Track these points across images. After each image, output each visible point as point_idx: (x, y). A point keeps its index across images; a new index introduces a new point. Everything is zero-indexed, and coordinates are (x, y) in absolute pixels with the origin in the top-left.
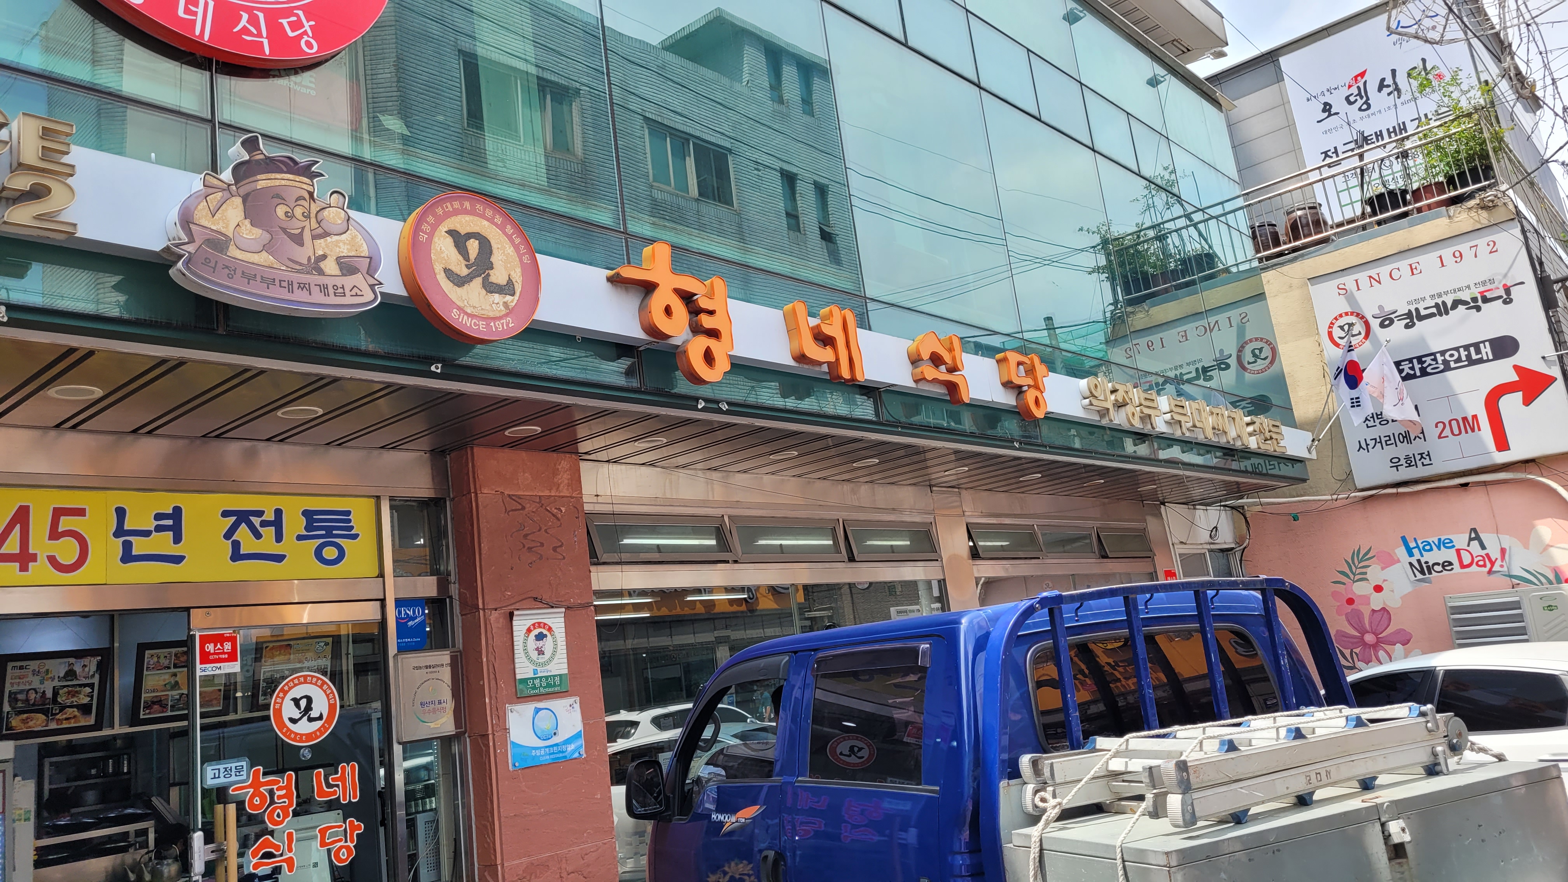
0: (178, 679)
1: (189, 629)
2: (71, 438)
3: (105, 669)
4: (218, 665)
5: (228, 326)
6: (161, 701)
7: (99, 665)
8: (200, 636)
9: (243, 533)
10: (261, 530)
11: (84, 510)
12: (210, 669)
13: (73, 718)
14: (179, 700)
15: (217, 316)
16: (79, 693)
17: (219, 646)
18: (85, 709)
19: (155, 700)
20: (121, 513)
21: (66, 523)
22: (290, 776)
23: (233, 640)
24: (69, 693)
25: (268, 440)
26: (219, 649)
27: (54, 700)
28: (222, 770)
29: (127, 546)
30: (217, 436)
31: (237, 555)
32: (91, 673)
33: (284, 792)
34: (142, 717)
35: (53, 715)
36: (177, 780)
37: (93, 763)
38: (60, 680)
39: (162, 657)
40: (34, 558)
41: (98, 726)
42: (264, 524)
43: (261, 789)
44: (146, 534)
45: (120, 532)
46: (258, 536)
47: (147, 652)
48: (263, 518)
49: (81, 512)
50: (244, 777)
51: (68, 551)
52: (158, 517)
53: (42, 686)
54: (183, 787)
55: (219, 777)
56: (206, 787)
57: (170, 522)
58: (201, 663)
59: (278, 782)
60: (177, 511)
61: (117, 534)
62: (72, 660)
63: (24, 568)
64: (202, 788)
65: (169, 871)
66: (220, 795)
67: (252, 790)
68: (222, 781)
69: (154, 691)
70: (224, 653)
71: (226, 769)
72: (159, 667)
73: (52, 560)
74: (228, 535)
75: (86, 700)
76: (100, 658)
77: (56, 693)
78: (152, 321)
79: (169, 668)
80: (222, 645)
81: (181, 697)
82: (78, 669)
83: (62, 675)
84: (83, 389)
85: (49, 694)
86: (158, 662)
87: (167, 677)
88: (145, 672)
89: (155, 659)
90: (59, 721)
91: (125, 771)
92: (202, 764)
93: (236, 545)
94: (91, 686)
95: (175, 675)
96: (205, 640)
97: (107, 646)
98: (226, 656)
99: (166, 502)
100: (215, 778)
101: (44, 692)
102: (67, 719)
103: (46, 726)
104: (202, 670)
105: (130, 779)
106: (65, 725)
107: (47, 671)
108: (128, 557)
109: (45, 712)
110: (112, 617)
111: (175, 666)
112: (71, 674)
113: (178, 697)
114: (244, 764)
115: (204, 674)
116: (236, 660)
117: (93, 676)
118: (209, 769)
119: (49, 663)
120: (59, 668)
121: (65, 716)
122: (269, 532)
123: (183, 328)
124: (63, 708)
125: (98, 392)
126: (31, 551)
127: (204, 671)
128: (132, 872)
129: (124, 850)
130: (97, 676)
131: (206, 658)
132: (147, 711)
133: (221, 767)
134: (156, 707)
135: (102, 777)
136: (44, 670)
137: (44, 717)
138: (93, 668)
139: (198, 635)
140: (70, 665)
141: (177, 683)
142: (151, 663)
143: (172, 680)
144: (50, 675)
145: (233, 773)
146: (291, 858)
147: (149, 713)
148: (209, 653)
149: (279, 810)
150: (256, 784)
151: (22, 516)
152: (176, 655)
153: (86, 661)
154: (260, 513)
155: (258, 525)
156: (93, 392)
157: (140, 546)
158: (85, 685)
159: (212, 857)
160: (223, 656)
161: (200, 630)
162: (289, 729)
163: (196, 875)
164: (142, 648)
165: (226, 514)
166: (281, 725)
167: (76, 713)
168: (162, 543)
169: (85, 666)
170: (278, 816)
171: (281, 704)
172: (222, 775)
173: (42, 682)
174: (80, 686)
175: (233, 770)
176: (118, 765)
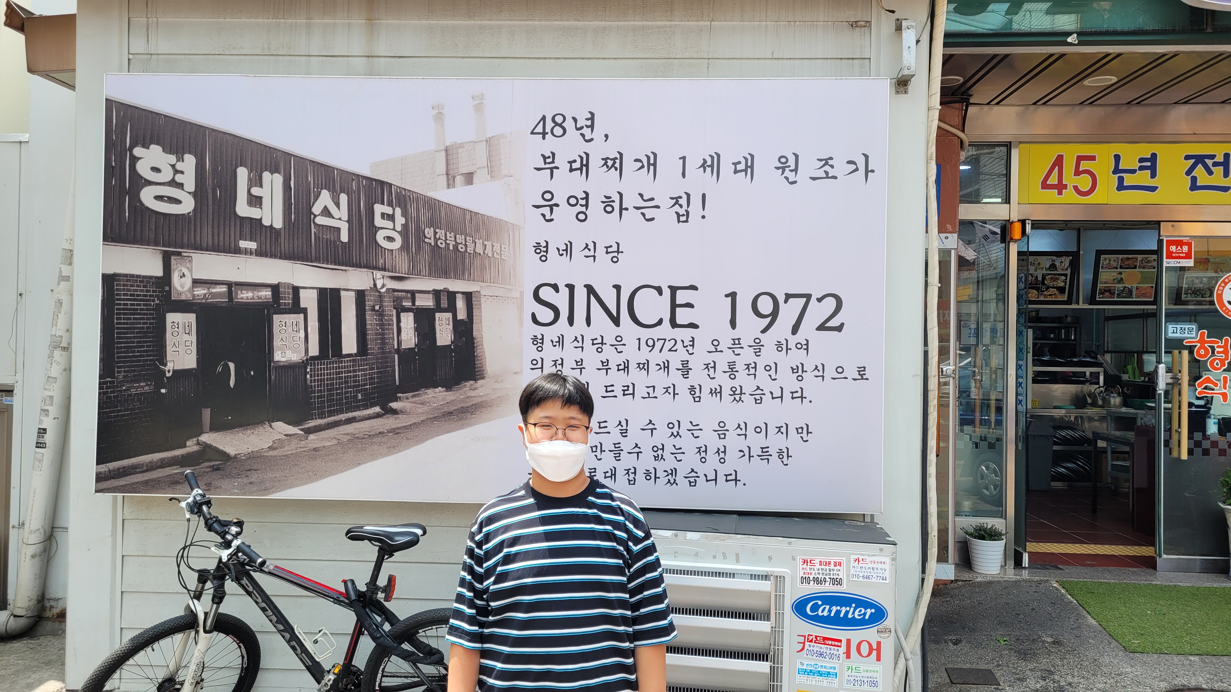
0: (1123, 276)
1: (1159, 235)
2: (1088, 110)
3: (1075, 266)
4: (1178, 260)
5: (1214, 25)
6: (1110, 290)
7: (1071, 263)
8: (1167, 240)
9: (1200, 171)
10: (1213, 168)
11: (1095, 156)
12: (1173, 263)
13: (1052, 294)
14: (1123, 291)
15: (1207, 19)
16: (1058, 279)
17: (1179, 248)
18: (1062, 290)
19: (1107, 289)
20: (1117, 158)
21: (1084, 165)
22: (1227, 341)
23: (1189, 245)
24: (1052, 278)
25: (1223, 102)
26: (1179, 250)
27: (1043, 283)
28: (1178, 329)
29: (1121, 180)
30: (1184, 103)
31: (1194, 187)
32: (1066, 267)
33: (1222, 349)
34: (1097, 299)
35: (1042, 291)
36: (1110, 349)
37: (1052, 330)
38: (1046, 269)
39: (1112, 261)
40: (1065, 187)
41: (1069, 302)
42: (1215, 164)
43: (1206, 345)
44: (1133, 171)
45: (1116, 171)
46: (1210, 173)
47: (1102, 256)
48: (1215, 160)
49: (1093, 158)
50: (1194, 335)
51: (1085, 182)
52: (1141, 160)
53: (1035, 273)
54: (1113, 354)
55: (1176, 333)
56: (1167, 337)
57: (1149, 164)
58: (1167, 258)
59: (1218, 342)
60: (1154, 156)
61: (1114, 172)
62: (1054, 258)
63: (1060, 193)
64: (1165, 338)
65: (1115, 401)
66: (1176, 345)
67: (1199, 345)
68: (1178, 335)
69: (1105, 283)
70: (1182, 253)
71: (1181, 328)
72: (1109, 267)
73: (1076, 188)
74: (1188, 173)
75: (1062, 284)
76: (1071, 258)
77: (1044, 278)
78: (1162, 30)
79: (1117, 268)
80: (1181, 248)
81: (1124, 289)
82: (1057, 263)
83: (1048, 267)
84: (1107, 78)
85: (1040, 278)
86: (1109, 263)
87: (1115, 274)
88: (1101, 270)
89: (1108, 261)
90: (1045, 296)
91: (1073, 338)
92: (1165, 323)
93: (1194, 179)
94: (1066, 275)
95: (1120, 273)
96: (1170, 243)
97: (1075, 250)
98: (1184, 255)
99: (1146, 150)
100: (1174, 333)
101: (1037, 276)
102: (1050, 295)
103: (1038, 298)
104: (1167, 263)
105: (1076, 344)
106: (1049, 299)
107: (1039, 264)
108: (1121, 187)
109: (1037, 289)
110: (1079, 230)
111: (1121, 268)
112: (1053, 266)
113: (1122, 289)
114: (1194, 327)
115: (1168, 265)
116: (1191, 258)
117: (1067, 269)
118: (1170, 326)
119: (1041, 259)
120: (1046, 262)
121: (1049, 293)
122: (1219, 171)
123: (1183, 31)
124: (1048, 288)
125: (1114, 79)
126: (1064, 183)
127: (1168, 263)
128: (1089, 397)
129: (1083, 383)
130: (1069, 270)
131: (1170, 256)
132: (1101, 296)
133: (1179, 327)
134: (1107, 294)
135: (1056, 340)
136: (1037, 262)
137: (1037, 292)
138: (1067, 264)
139: (1165, 240)
140: (1052, 261)
141: (1122, 279)
142: (1105, 264)
143: (1119, 277)
144: (1040, 266)
145: (1186, 332)
146: (1225, 393)
147: (1102, 297)
148: (1172, 252)
149: (1217, 361)
150: (1202, 341)
151: (1059, 161)
152: (1122, 260)
153: (1063, 259)
154: (1212, 157)
155: (1210, 165)
156: (1111, 80)
157: (1129, 179)
158: (1062, 275)
159: (1170, 381)
160: (1182, 255)
161: (1167, 236)
162: (1227, 308)
163: (1160, 390)
164: (1099, 253)
165: (1187, 158)
166: (1222, 304)
167: (1056, 292)
168: (1143, 179)
169: (1062, 262)
170: (1217, 364)
171: (1223, 291)
172: (1178, 332)
173: (1036, 270)
174: (1059, 275)
175: (1187, 329)
176: (1068, 334)
